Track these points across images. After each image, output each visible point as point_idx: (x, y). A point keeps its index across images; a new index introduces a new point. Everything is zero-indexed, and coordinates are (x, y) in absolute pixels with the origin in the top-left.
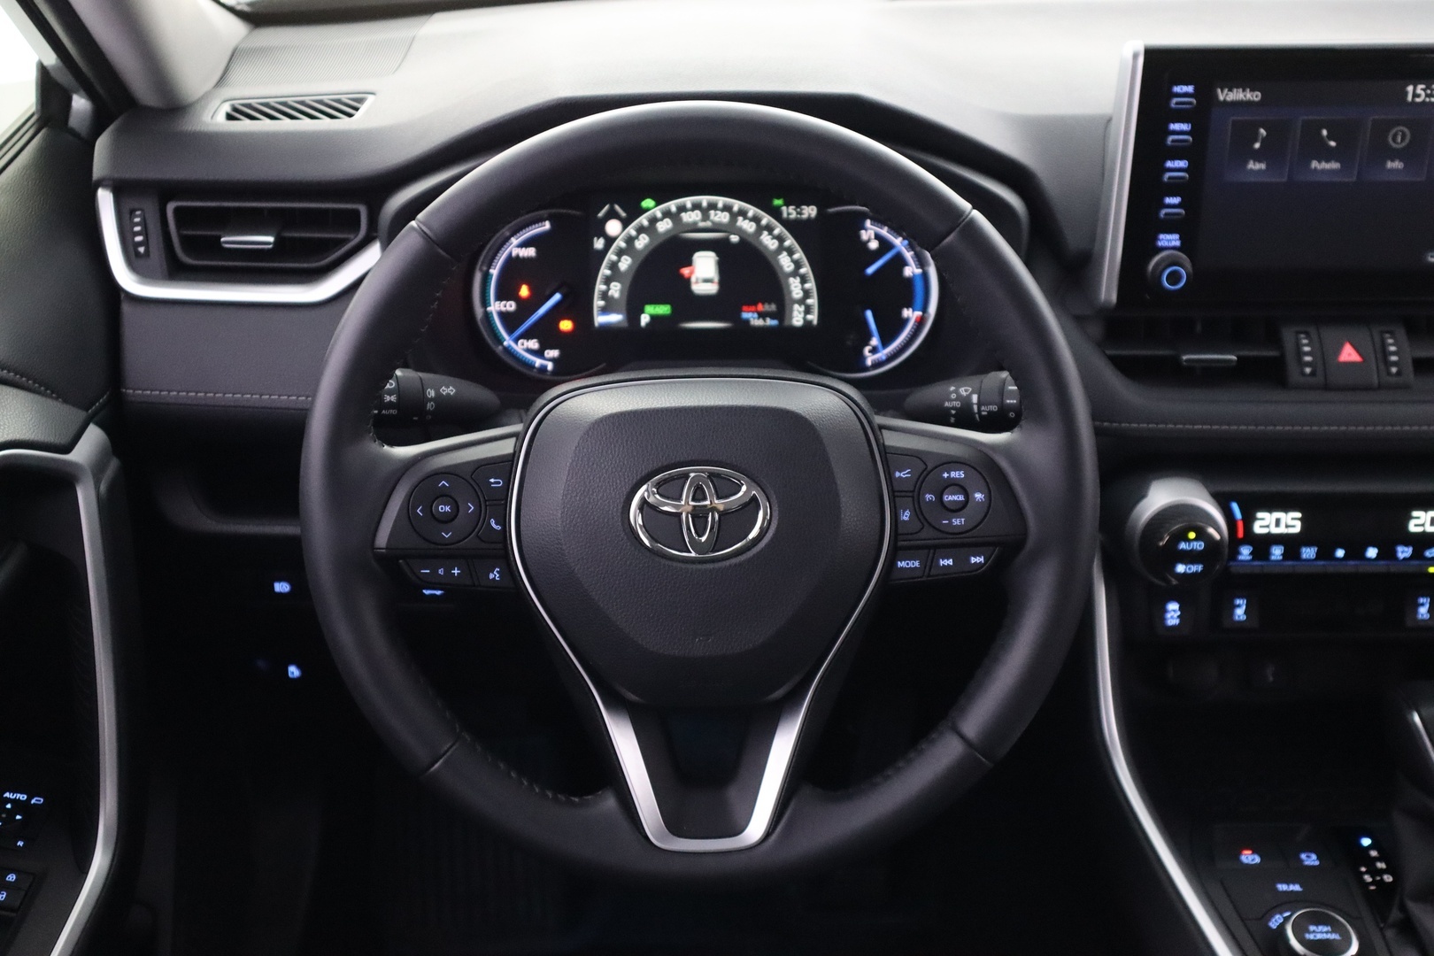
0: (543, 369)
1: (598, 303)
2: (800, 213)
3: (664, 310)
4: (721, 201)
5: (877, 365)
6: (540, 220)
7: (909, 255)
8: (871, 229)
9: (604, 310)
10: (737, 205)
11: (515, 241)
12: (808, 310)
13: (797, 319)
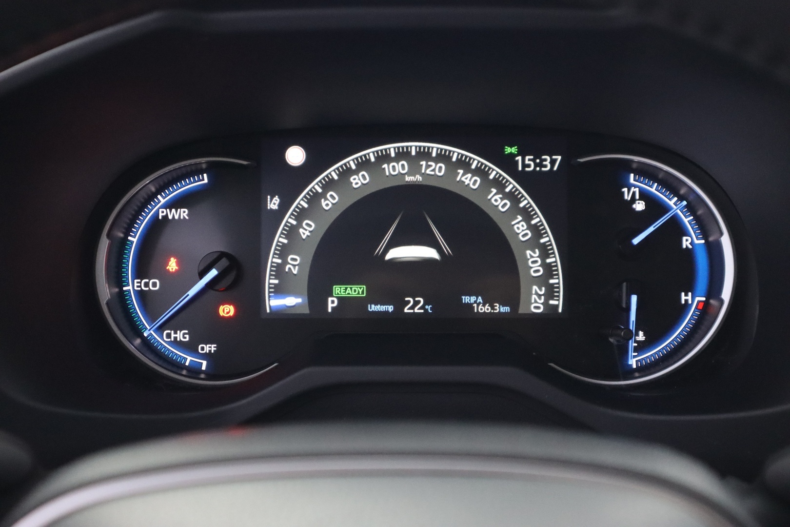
0: (194, 371)
1: (270, 281)
2: (541, 165)
3: (357, 291)
4: (435, 148)
5: (644, 369)
6: (197, 172)
7: (687, 220)
8: (635, 186)
9: (278, 291)
10: (456, 153)
11: (162, 200)
12: (551, 292)
13: (536, 304)
